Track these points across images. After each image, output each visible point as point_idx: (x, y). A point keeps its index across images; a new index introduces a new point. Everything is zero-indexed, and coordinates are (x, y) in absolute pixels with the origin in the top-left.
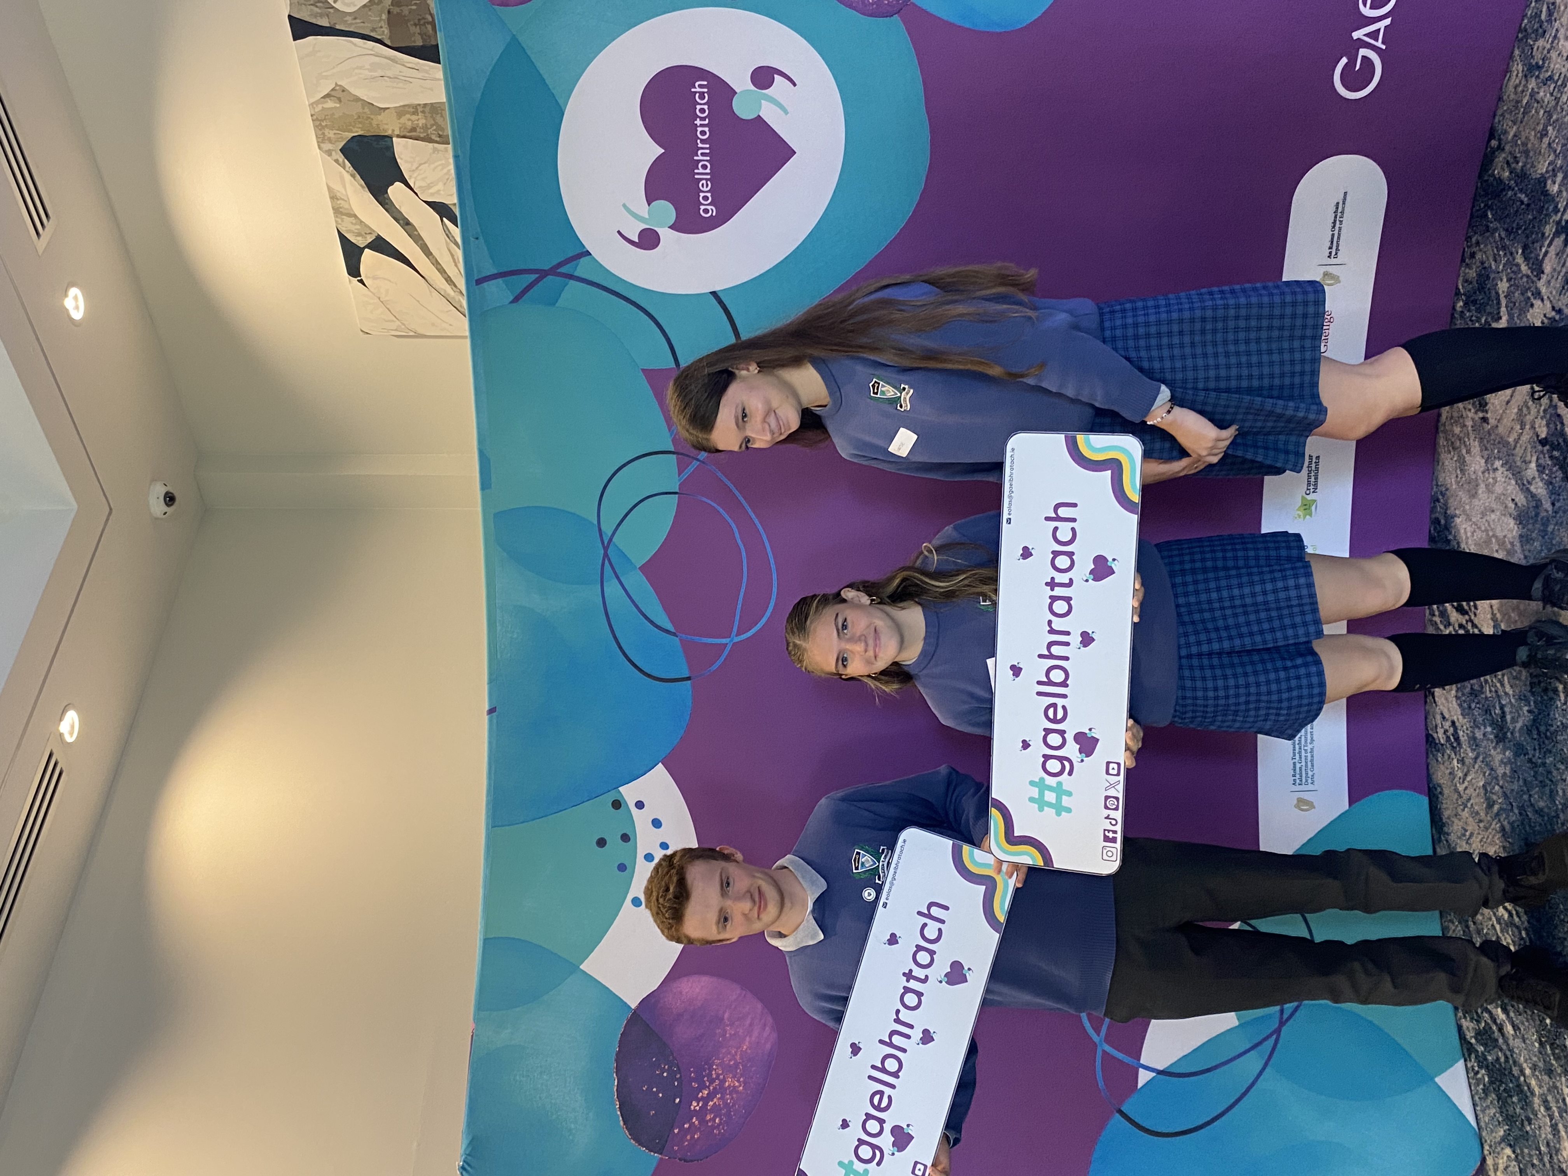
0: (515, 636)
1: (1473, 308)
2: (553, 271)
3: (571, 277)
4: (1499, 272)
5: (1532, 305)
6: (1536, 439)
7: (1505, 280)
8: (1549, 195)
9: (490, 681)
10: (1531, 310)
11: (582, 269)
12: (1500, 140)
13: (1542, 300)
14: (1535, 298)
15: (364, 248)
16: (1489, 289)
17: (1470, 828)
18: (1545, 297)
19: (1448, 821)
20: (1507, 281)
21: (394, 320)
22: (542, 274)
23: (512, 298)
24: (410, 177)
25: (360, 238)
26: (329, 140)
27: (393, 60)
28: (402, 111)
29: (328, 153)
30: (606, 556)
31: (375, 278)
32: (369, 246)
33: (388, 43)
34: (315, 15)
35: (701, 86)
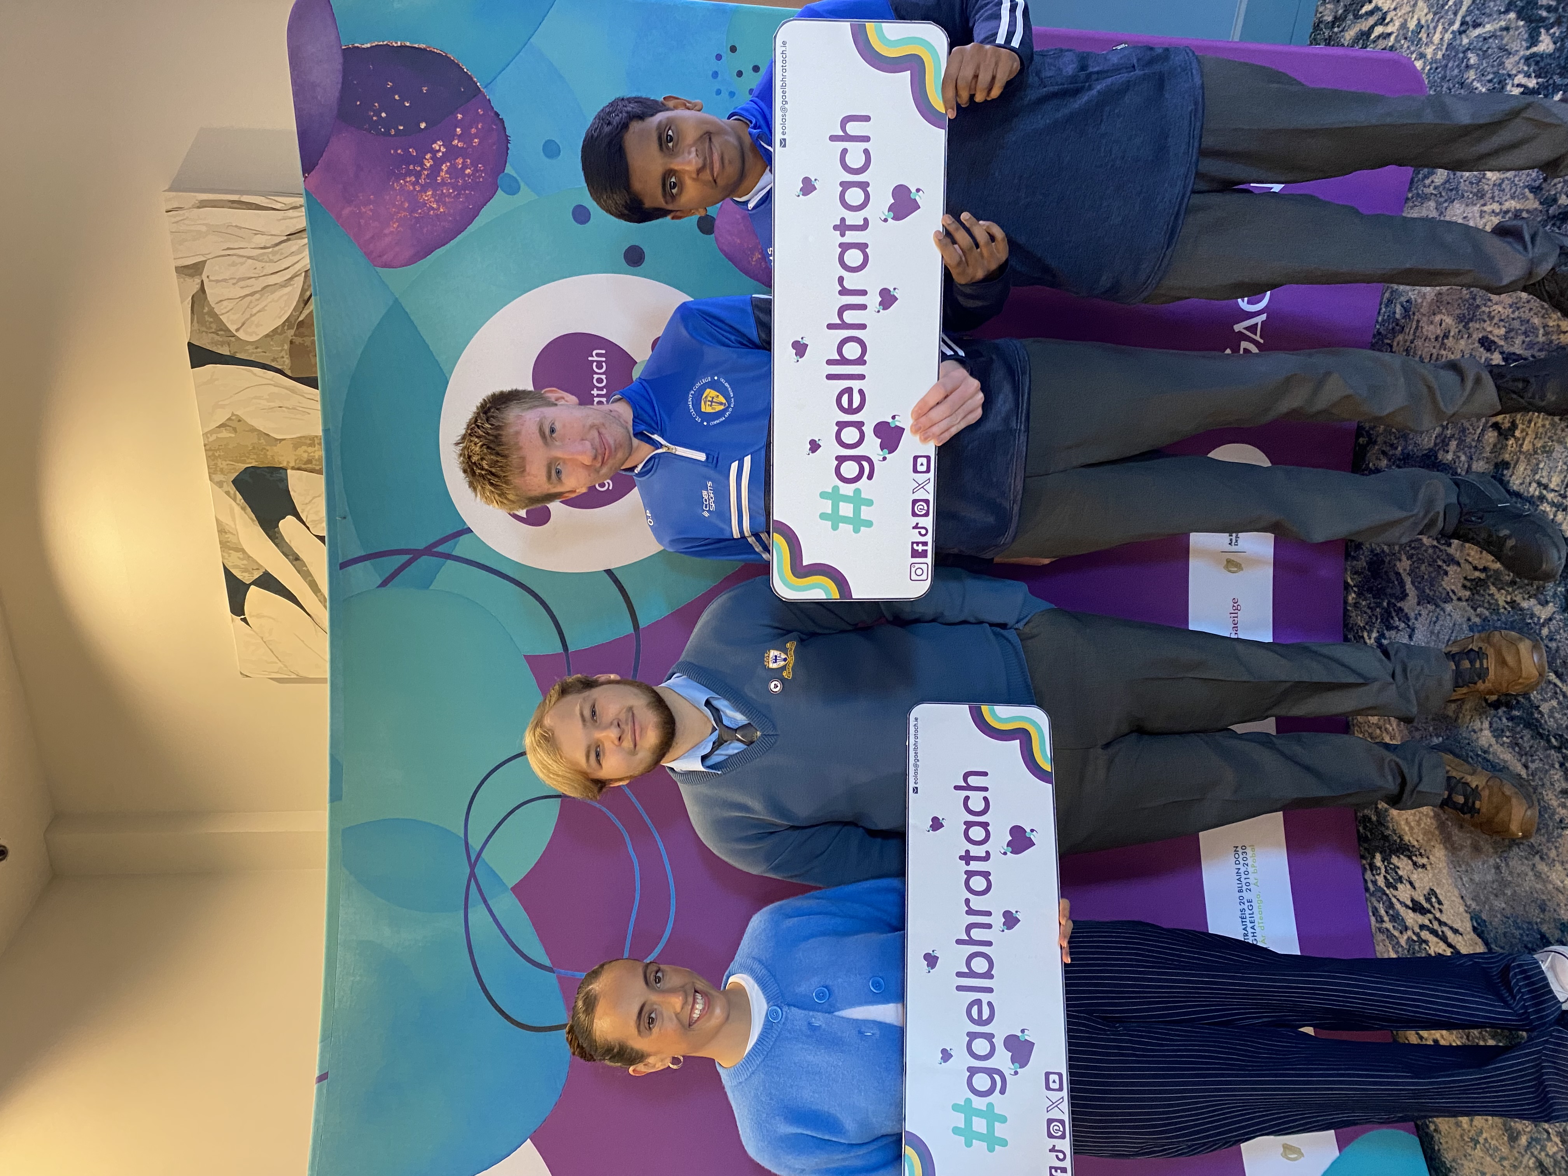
0: (358, 978)
1: (1370, 595)
2: (429, 551)
3: (448, 556)
4: (1394, 554)
5: (1446, 573)
7: (1404, 558)
8: (1444, 464)
9: (326, 1038)
10: (1445, 578)
11: (461, 547)
12: (1369, 435)
13: (1458, 564)
14: (1448, 566)
15: (250, 585)
16: (1386, 572)
18: (1462, 561)
20: (1408, 559)
21: (276, 663)
22: (416, 554)
23: (380, 582)
24: (303, 510)
25: (246, 574)
26: (222, 471)
27: (293, 391)
28: (298, 443)
29: (220, 484)
30: (472, 875)
31: (259, 616)
32: (255, 583)
33: (289, 373)
34: (216, 343)
35: (597, 355)
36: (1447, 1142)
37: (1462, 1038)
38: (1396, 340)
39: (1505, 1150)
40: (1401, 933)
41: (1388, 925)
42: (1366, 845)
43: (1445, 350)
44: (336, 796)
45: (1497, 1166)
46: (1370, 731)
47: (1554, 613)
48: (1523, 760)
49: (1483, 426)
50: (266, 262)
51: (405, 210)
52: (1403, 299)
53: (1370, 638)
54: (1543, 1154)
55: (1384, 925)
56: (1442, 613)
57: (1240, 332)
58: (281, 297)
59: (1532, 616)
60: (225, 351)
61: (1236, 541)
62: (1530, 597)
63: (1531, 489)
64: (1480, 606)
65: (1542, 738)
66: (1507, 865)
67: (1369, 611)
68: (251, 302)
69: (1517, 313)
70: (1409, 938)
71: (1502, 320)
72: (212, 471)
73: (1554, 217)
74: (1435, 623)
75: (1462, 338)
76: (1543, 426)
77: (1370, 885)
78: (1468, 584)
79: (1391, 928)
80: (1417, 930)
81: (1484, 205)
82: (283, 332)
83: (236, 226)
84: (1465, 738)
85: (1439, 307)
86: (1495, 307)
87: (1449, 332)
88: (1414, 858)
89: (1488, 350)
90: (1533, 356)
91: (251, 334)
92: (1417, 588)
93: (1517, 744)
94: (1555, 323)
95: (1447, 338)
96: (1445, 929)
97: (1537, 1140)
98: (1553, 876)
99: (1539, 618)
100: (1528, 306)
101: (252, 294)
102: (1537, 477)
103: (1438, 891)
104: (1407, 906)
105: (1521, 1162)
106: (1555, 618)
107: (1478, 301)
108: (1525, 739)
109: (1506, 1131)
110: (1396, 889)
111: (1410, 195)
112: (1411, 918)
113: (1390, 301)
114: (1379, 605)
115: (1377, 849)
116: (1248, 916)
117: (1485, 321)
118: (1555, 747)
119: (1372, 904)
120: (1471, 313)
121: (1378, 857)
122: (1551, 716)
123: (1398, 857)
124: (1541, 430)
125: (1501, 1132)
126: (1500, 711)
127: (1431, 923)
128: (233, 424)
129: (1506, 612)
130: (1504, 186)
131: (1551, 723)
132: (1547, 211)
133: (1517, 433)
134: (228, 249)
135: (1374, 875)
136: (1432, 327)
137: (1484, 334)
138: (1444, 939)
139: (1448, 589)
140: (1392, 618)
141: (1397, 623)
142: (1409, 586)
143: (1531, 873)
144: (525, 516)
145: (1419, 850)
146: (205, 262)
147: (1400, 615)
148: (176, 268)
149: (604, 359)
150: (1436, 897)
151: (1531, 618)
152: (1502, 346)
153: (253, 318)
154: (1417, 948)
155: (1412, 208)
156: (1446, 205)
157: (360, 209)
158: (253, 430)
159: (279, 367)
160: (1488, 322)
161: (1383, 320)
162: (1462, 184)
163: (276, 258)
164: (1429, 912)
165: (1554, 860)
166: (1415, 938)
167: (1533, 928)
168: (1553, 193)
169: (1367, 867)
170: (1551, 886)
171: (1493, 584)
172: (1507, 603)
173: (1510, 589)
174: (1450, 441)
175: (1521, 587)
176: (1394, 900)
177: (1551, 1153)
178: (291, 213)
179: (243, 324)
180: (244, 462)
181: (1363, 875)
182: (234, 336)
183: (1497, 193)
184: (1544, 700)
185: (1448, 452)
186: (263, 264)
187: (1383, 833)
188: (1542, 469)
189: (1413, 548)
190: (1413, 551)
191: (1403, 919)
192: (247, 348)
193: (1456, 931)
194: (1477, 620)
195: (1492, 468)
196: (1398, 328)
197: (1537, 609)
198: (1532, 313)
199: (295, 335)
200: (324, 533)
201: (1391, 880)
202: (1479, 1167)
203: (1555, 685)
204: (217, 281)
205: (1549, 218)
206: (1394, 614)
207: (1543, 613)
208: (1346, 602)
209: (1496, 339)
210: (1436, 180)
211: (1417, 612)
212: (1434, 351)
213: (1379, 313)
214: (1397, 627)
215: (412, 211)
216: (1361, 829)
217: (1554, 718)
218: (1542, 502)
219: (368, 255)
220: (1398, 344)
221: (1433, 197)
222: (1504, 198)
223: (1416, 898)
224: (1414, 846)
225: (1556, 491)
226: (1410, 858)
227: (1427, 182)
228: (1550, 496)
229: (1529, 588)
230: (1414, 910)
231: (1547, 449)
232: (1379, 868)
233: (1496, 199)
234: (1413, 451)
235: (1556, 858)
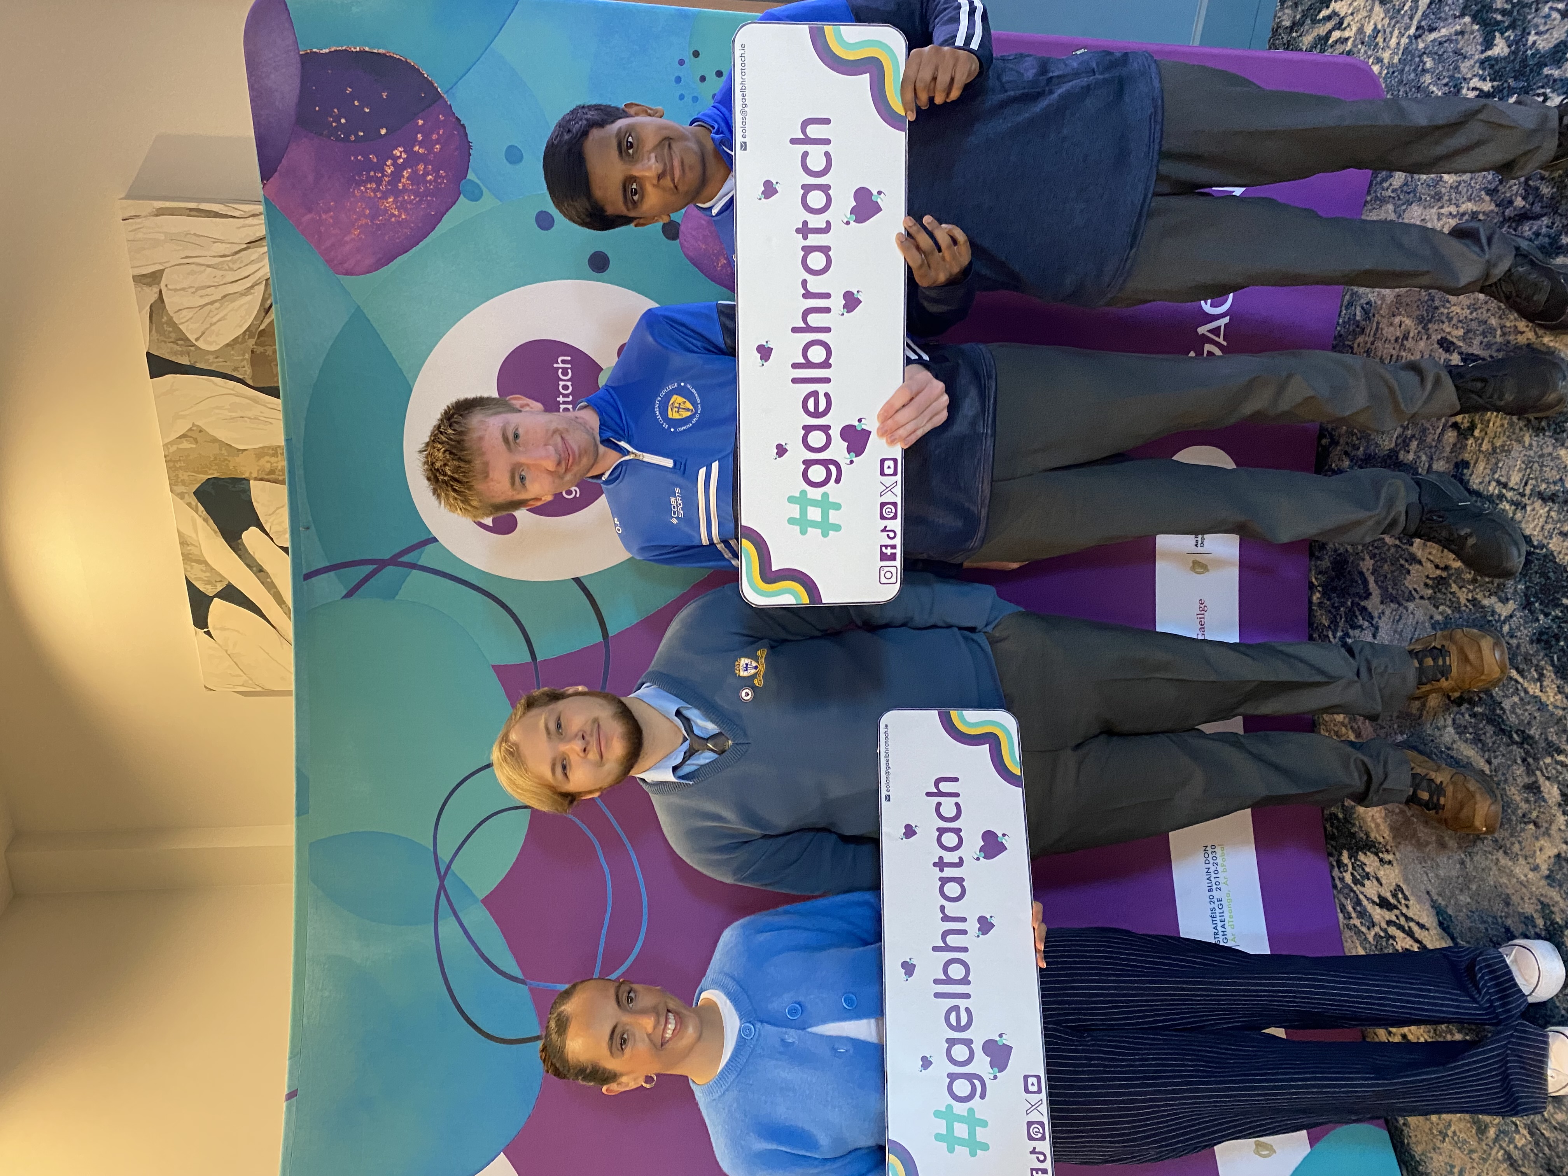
1: (1335, 595)
2: (394, 561)
3: (415, 567)
4: (1357, 554)
5: (1408, 572)
6: (1447, 701)
7: (1367, 557)
8: (1405, 464)
9: (294, 1055)
10: (1408, 577)
11: (426, 557)
12: (1332, 436)
13: (1420, 563)
14: (1411, 564)
15: (213, 597)
16: (1349, 571)
17: (1458, 1163)
18: (1424, 560)
19: (1423, 1157)
20: (1371, 558)
21: (240, 676)
22: (381, 564)
23: (344, 593)
24: (267, 522)
25: (209, 587)
26: (183, 483)
27: (255, 401)
28: (260, 453)
29: (181, 496)
30: (442, 887)
31: (223, 629)
32: (219, 595)
33: (250, 382)
34: (175, 354)
35: (563, 362)
36: (1416, 1136)
37: (1429, 1032)
38: (1357, 341)
39: (1473, 1143)
40: (1369, 929)
41: (1356, 922)
42: (1333, 842)
43: (1405, 350)
44: (302, 810)
45: (1467, 1159)
46: (1336, 729)
47: (1515, 610)
48: (1486, 756)
49: (1444, 426)
50: (226, 270)
51: (366, 217)
52: (1363, 301)
53: (1335, 637)
54: (1512, 1146)
55: (1352, 921)
56: (1405, 611)
57: (1203, 334)
58: (241, 306)
59: (1493, 613)
60: (184, 361)
61: (1202, 543)
62: (1491, 595)
63: (1491, 488)
64: (1442, 604)
65: (1505, 734)
66: (1472, 860)
67: (1333, 610)
68: (211, 311)
69: (1474, 314)
70: (1376, 934)
71: (1460, 321)
72: (173, 482)
73: (1510, 218)
74: (1398, 621)
75: (1421, 339)
76: (1502, 425)
77: (1338, 882)
78: (1430, 582)
79: (1359, 925)
80: (1384, 925)
81: (1442, 207)
82: (244, 341)
83: (195, 234)
84: (1429, 735)
85: (1398, 309)
86: (1453, 308)
87: (1409, 333)
88: (1380, 855)
89: (1447, 350)
90: (1491, 357)
91: (210, 343)
92: (1380, 587)
93: (1480, 740)
94: (1513, 324)
95: (1407, 339)
96: (1412, 924)
97: (1505, 1133)
98: (1517, 870)
99: (1500, 615)
100: (1485, 307)
101: (212, 303)
102: (1496, 476)
103: (1404, 887)
104: (1374, 902)
105: (1490, 1154)
106: (1515, 615)
107: (1437, 303)
108: (1488, 735)
109: (1475, 1123)
110: (1364, 886)
111: (1369, 198)
112: (1378, 914)
113: (1350, 304)
114: (1343, 604)
115: (1343, 847)
116: (1218, 915)
117: (1443, 322)
118: (1517, 743)
119: (1340, 901)
120: (1430, 314)
121: (1345, 854)
122: (1513, 711)
123: (1365, 854)
124: (1499, 430)
125: (1469, 1125)
126: (1462, 708)
127: (1398, 918)
128: (194, 434)
129: (1467, 610)
130: (1460, 188)
131: (1513, 719)
132: (1503, 213)
133: (1477, 433)
134: (187, 257)
135: (1341, 872)
136: (1392, 329)
137: (1444, 335)
138: (1410, 934)
139: (1411, 588)
140: (1356, 617)
141: (1361, 622)
142: (1372, 585)
143: (1494, 868)
144: (491, 525)
145: (1385, 846)
146: (164, 270)
147: (1364, 613)
148: (134, 277)
149: (569, 366)
150: (1403, 893)
151: (1492, 615)
152: (1461, 347)
153: (213, 328)
154: (1384, 944)
155: (1371, 211)
156: (1404, 207)
157: (320, 216)
158: (215, 440)
159: (241, 377)
160: (1447, 323)
161: (1344, 322)
162: (1419, 187)
163: (236, 266)
164: (1397, 908)
165: (1517, 854)
166: (1382, 934)
167: (1497, 923)
168: (1508, 195)
169: (1335, 863)
170: (1515, 880)
171: (1455, 582)
172: (1468, 600)
173: (1471, 587)
174: (1410, 440)
175: (1480, 586)
176: (1361, 897)
177: (1519, 1145)
178: (250, 221)
179: (203, 333)
180: (206, 473)
181: (1331, 872)
182: (194, 345)
183: (1453, 196)
184: (1506, 696)
185: (1408, 452)
186: (222, 273)
187: (1349, 830)
188: (1501, 468)
189: (1376, 548)
190: (1376, 551)
191: (1370, 915)
192: (207, 357)
193: (1422, 926)
194: (1439, 618)
195: (1452, 467)
196: (1358, 330)
197: (1499, 607)
198: (1489, 314)
199: (256, 344)
200: (287, 544)
201: (1358, 877)
202: (1447, 1160)
203: (1517, 681)
204: (176, 290)
205: (1505, 219)
206: (1357, 613)
207: (1504, 610)
208: (1310, 602)
209: (1455, 340)
210: (1395, 183)
211: (1380, 611)
212: (1394, 352)
213: (1340, 315)
214: (1360, 627)
215: (373, 217)
216: (1328, 826)
217: (1516, 714)
218: (1501, 501)
219: (329, 262)
220: (1359, 345)
221: (1391, 199)
222: (1461, 202)
223: (1383, 894)
224: (1380, 843)
225: (1514, 490)
226: (1376, 854)
227: (1385, 185)
228: (1509, 495)
229: (1490, 585)
230: (1381, 906)
231: (1506, 448)
232: (1346, 865)
233: (1453, 202)
234: (1374, 451)
235: (1519, 853)
